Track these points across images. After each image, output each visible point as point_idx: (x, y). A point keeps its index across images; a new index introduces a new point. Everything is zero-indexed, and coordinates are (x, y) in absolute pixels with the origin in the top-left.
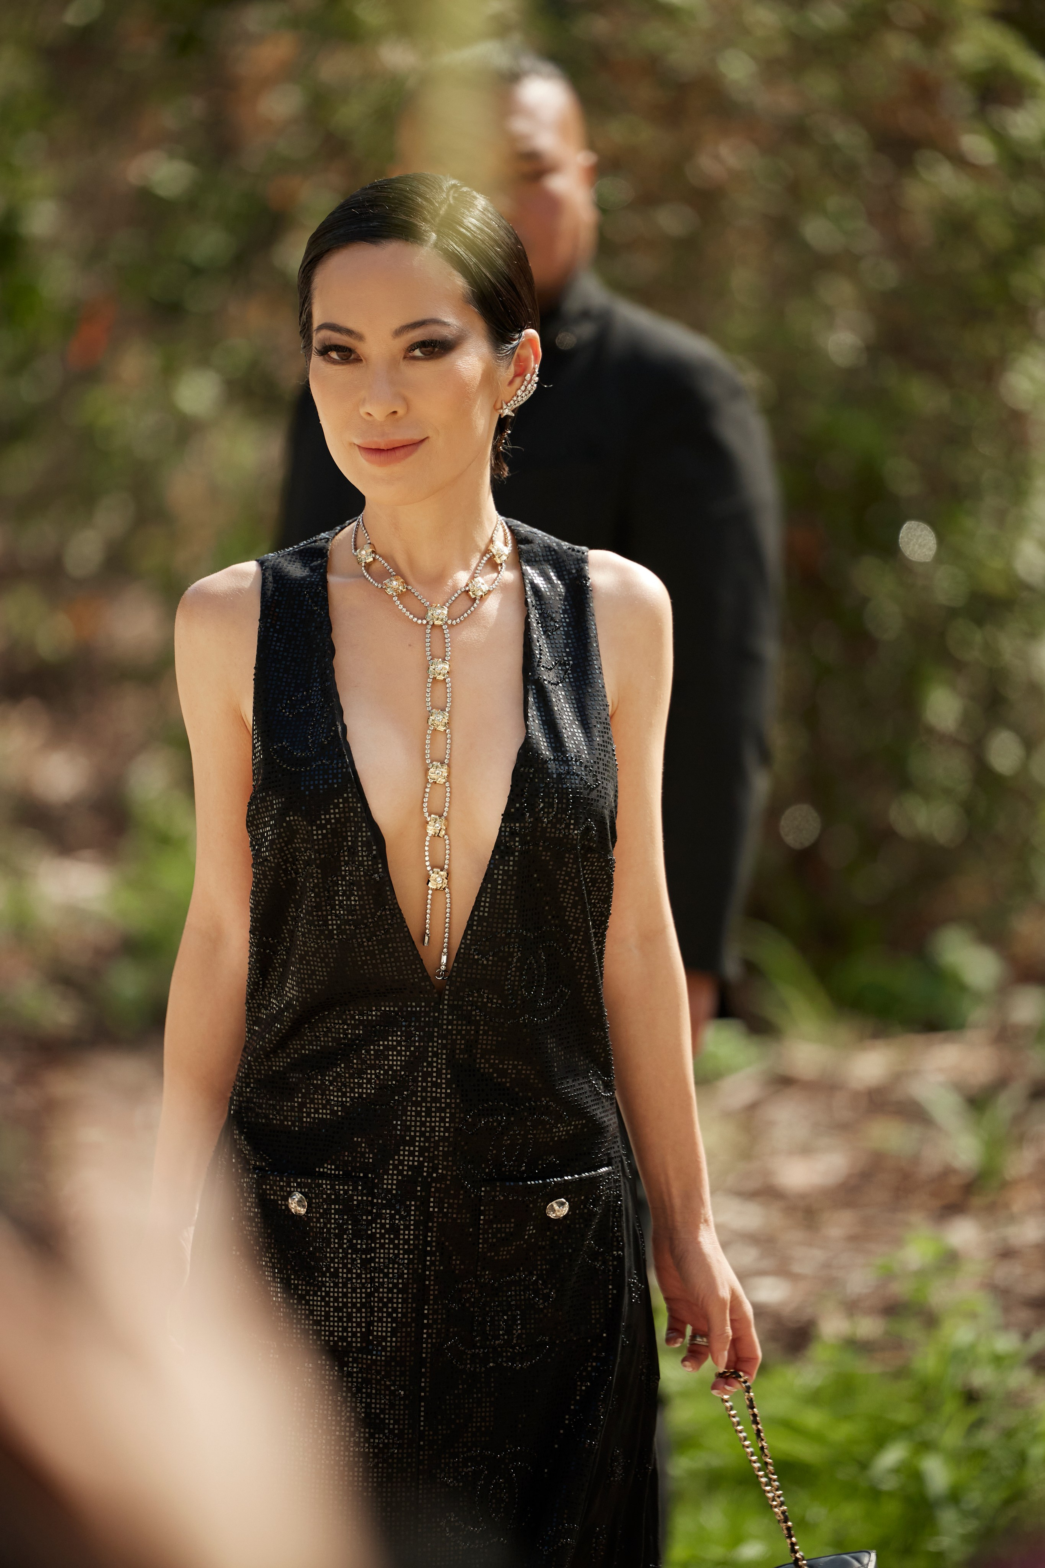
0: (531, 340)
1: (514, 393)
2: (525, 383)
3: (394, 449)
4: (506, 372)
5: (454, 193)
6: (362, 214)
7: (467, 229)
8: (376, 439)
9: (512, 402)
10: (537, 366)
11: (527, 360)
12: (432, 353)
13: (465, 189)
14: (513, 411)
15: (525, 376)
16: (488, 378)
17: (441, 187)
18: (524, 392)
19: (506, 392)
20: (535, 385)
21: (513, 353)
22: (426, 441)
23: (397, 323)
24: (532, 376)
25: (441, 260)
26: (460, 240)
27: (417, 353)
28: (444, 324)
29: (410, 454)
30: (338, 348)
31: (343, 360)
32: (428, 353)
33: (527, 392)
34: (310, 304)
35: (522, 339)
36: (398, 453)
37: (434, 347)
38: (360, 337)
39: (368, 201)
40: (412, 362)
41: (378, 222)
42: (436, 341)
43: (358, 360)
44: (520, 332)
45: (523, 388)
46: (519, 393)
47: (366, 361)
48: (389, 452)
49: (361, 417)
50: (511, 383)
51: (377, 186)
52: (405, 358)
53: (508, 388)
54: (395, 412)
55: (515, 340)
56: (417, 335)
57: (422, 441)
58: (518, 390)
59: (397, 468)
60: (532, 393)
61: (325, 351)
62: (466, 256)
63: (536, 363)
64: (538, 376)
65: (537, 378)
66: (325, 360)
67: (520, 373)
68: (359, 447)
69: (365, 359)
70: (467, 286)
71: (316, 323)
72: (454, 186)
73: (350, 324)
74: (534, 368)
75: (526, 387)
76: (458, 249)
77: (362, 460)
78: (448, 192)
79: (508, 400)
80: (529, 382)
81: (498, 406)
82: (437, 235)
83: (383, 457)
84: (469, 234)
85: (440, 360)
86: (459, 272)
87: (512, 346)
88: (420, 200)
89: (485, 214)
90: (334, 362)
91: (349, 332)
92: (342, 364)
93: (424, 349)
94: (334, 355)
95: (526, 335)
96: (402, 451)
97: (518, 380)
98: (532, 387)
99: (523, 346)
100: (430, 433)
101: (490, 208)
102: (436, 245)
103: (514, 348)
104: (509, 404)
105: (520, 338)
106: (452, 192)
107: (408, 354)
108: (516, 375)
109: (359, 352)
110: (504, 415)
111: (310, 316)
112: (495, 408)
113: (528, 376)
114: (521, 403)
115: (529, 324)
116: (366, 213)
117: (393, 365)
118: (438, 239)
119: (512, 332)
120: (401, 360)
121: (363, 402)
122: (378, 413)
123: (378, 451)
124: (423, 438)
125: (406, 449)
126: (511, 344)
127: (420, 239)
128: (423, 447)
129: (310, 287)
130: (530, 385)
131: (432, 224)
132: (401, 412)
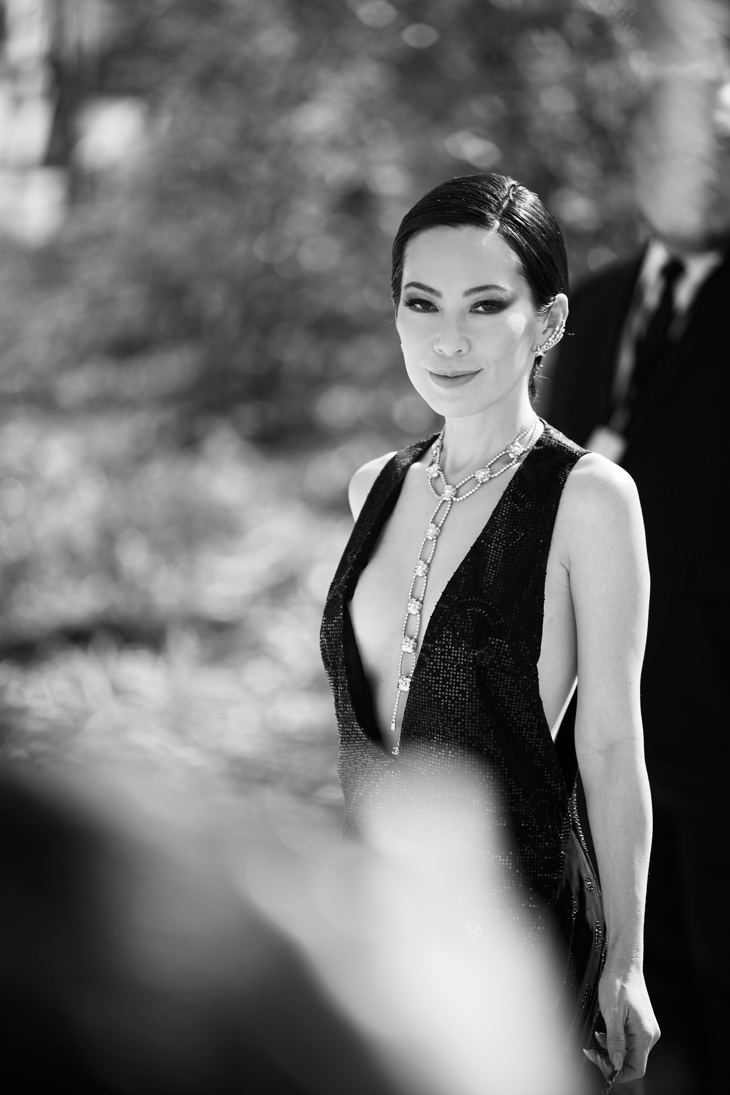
0: (561, 302)
1: (546, 340)
2: (555, 333)
3: (456, 377)
4: (542, 325)
5: (513, 191)
6: (446, 203)
7: (522, 219)
8: (444, 369)
9: (545, 346)
10: (564, 321)
11: (557, 316)
12: (491, 309)
13: (521, 188)
14: (545, 353)
15: (555, 328)
16: (530, 329)
17: (504, 187)
18: (553, 339)
19: (541, 339)
20: (562, 335)
21: (548, 312)
22: (481, 372)
23: (468, 286)
24: (560, 327)
25: (502, 241)
26: (516, 227)
27: (480, 308)
28: (502, 289)
29: (469, 381)
30: (421, 301)
31: (425, 309)
32: (488, 309)
33: (556, 339)
34: (402, 267)
35: (556, 301)
36: (460, 380)
37: (493, 305)
38: (438, 294)
39: (450, 194)
40: (476, 314)
41: (457, 211)
42: (495, 301)
43: (436, 310)
44: (555, 295)
45: (553, 336)
46: (550, 339)
47: (442, 311)
48: (453, 379)
49: (434, 351)
50: (545, 332)
51: (456, 183)
52: (470, 311)
53: (542, 335)
54: (460, 351)
55: (550, 302)
56: (481, 296)
57: (478, 372)
58: (549, 337)
59: (456, 391)
60: (559, 340)
61: (411, 303)
62: (520, 240)
63: (563, 318)
64: (564, 328)
65: (564, 330)
66: (411, 308)
67: (552, 326)
68: (430, 372)
69: (441, 310)
70: (520, 262)
71: (405, 282)
72: (513, 185)
73: (432, 285)
74: (562, 323)
75: (555, 336)
76: (515, 234)
77: (432, 383)
78: (509, 190)
79: (541, 344)
80: (558, 332)
81: (534, 349)
82: (501, 223)
83: (448, 382)
84: (523, 223)
85: (496, 315)
86: (515, 251)
87: (548, 306)
88: (489, 196)
89: (535, 208)
90: (418, 310)
91: (431, 290)
92: (424, 312)
93: (485, 306)
94: (418, 306)
95: (559, 298)
96: (463, 379)
97: (550, 330)
98: (560, 336)
99: (556, 306)
100: (483, 366)
101: (539, 204)
102: (499, 230)
103: (550, 308)
104: (542, 348)
105: (554, 300)
106: (511, 190)
107: (474, 309)
108: (549, 327)
109: (437, 305)
110: (538, 355)
111: (401, 275)
112: (532, 350)
113: (557, 329)
114: (551, 347)
115: (561, 290)
116: (448, 203)
117: (461, 315)
118: (501, 226)
119: (549, 296)
120: (467, 313)
121: (438, 341)
122: (448, 350)
123: (446, 377)
124: (478, 370)
125: (466, 377)
126: (548, 304)
127: (487, 225)
128: (477, 377)
129: (402, 254)
130: (558, 335)
131: (497, 214)
132: (465, 350)
